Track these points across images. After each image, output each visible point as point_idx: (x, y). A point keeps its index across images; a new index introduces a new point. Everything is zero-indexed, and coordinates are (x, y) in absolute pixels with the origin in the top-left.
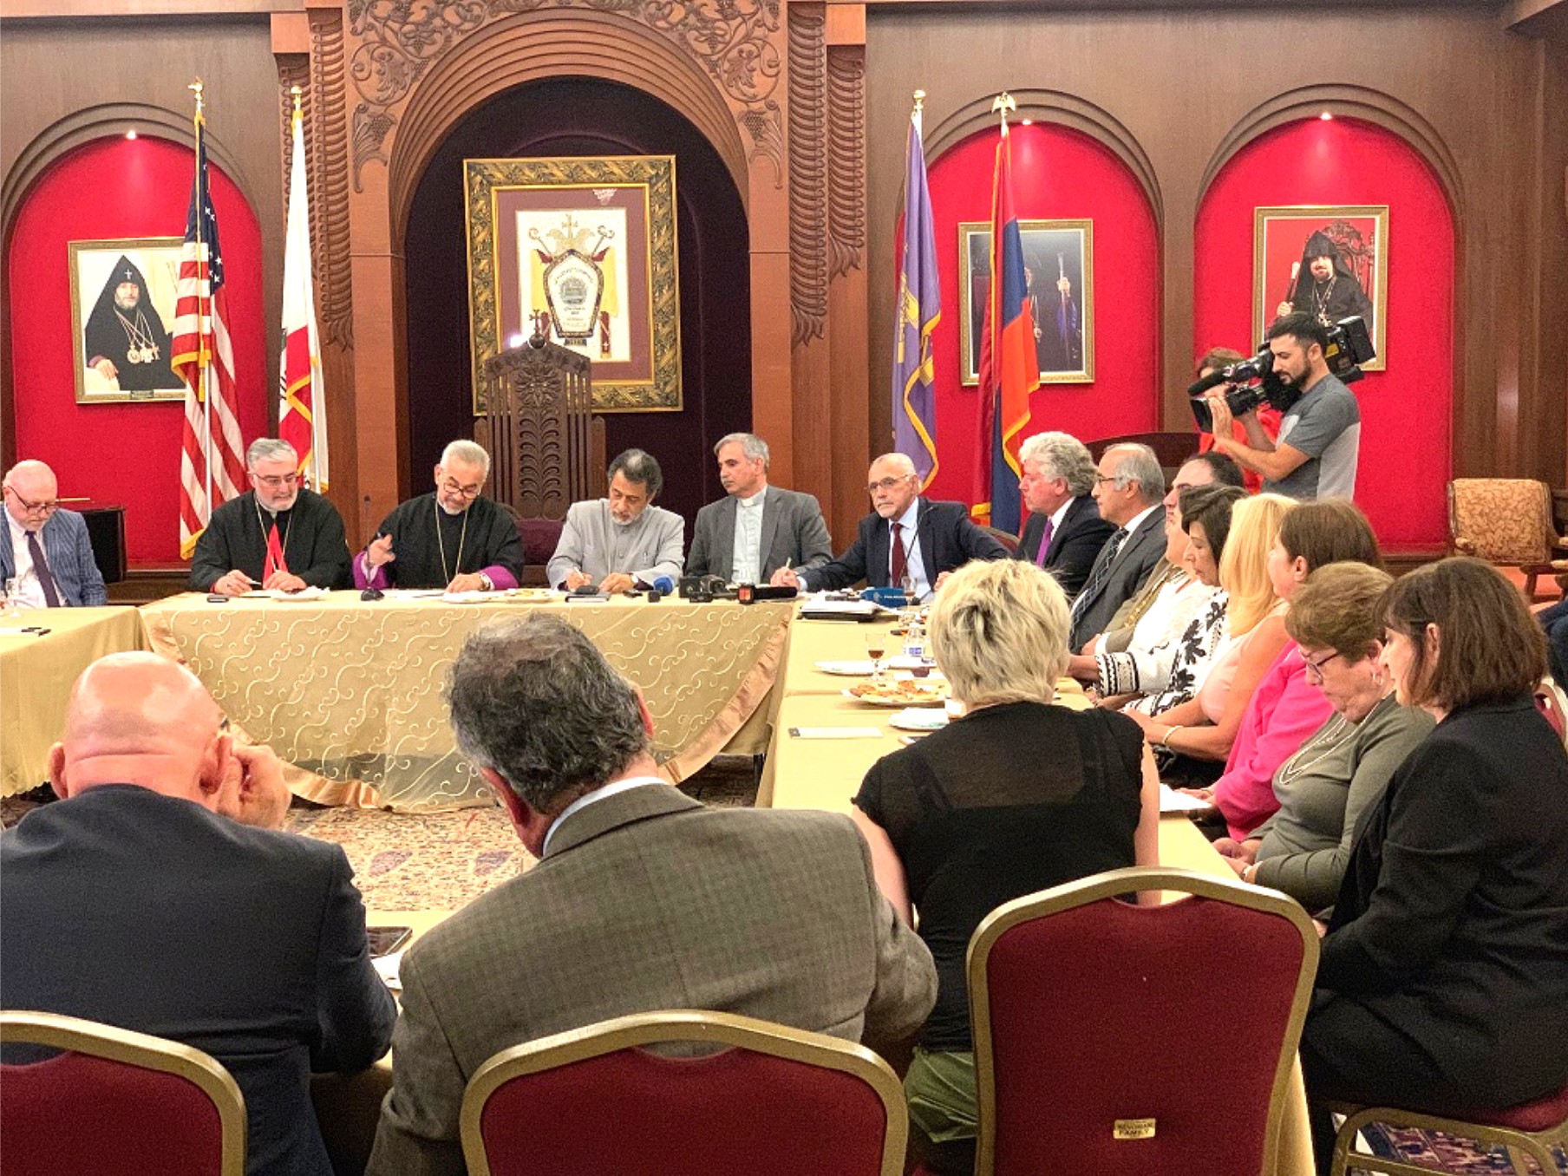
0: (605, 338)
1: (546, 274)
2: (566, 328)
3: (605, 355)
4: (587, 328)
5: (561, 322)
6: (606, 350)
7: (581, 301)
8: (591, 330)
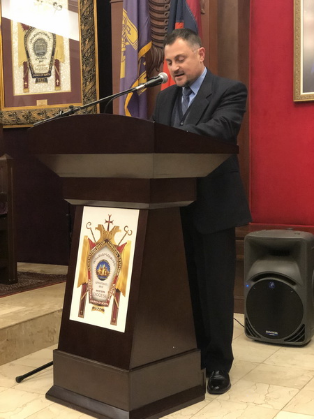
0: (58, 77)
1: (26, 37)
2: (36, 72)
3: (57, 88)
4: (47, 71)
5: (34, 68)
6: (58, 85)
7: (44, 53)
8: (50, 72)
